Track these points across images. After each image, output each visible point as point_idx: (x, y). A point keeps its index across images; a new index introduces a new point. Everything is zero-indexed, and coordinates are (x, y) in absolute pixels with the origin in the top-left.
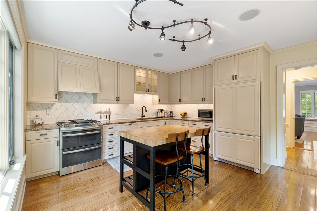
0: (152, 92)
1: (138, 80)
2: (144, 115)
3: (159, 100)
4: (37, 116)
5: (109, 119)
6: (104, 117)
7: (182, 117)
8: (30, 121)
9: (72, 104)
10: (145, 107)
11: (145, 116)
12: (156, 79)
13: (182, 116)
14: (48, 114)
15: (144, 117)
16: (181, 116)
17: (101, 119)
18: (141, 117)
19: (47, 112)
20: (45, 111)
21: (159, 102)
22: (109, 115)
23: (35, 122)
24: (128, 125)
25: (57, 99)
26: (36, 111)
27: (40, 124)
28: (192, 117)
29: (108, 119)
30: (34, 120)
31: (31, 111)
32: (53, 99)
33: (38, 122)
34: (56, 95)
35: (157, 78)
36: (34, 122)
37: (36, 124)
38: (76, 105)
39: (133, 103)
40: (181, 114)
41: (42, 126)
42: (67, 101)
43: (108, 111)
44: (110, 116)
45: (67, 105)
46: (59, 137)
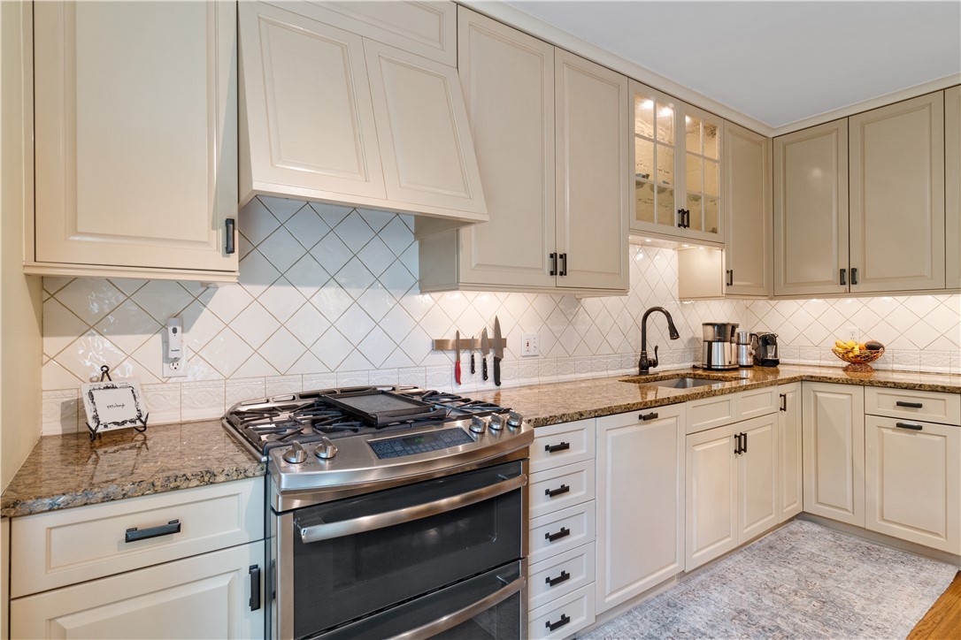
0: (699, 228)
1: (644, 159)
2: (651, 356)
3: (730, 273)
4: (106, 372)
5: (498, 383)
6: (473, 371)
7: (845, 369)
8: (65, 406)
9: (308, 291)
10: (668, 315)
11: (655, 364)
12: (715, 161)
13: (845, 364)
14: (176, 359)
15: (651, 369)
16: (843, 358)
17: (458, 381)
18: (636, 370)
19: (166, 342)
20: (159, 337)
21: (730, 284)
22: (497, 361)
23: (90, 415)
24: (637, 420)
25: (235, 256)
26: (97, 337)
27: (129, 425)
28: (916, 368)
29: (490, 384)
30: (86, 399)
31: (71, 339)
32: (208, 254)
33: (110, 411)
34: (230, 222)
35: (717, 157)
36: (85, 416)
37: (101, 429)
38: (331, 299)
39: (623, 291)
40: (845, 355)
41: (140, 437)
42: (281, 277)
43: (490, 335)
44: (501, 363)
45: (281, 297)
46: (265, 538)
